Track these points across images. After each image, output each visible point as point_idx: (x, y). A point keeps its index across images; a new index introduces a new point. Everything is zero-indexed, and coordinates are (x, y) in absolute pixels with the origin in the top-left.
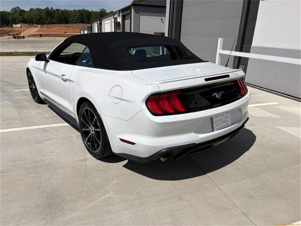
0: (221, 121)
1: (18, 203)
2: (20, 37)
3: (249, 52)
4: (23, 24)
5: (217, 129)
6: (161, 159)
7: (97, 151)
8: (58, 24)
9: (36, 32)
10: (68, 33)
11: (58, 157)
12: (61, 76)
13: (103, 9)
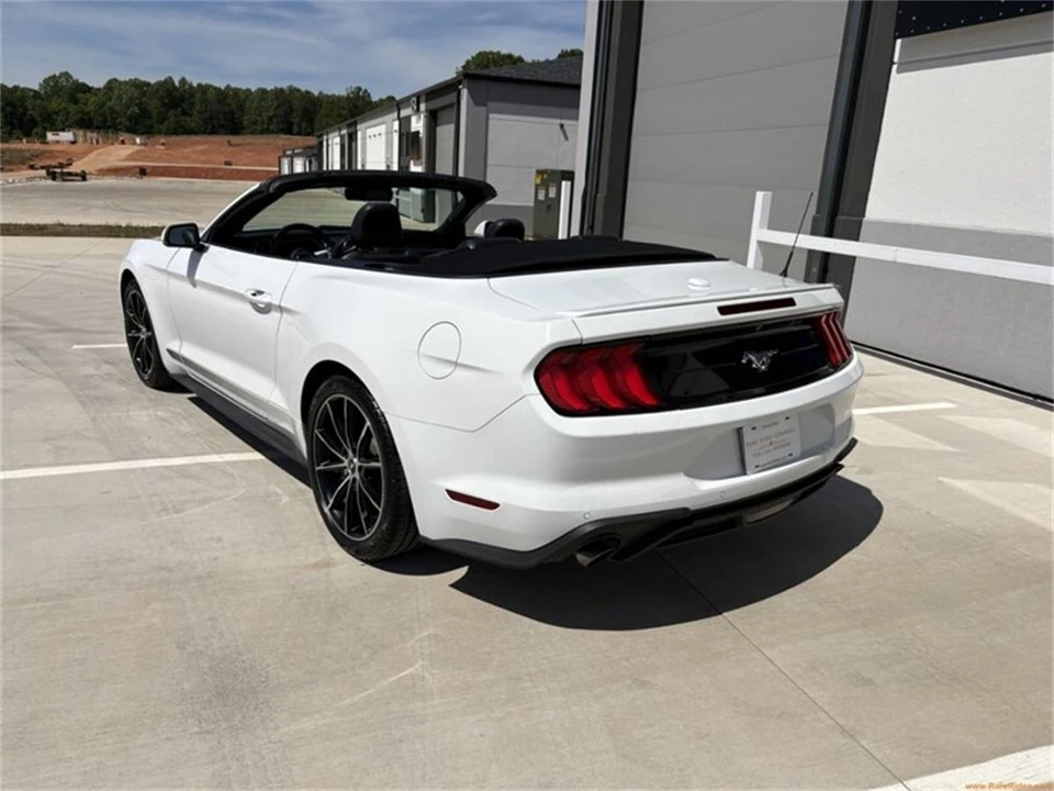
0: (768, 443)
1: (120, 686)
2: (70, 174)
3: (857, 239)
4: (81, 133)
5: (757, 466)
6: (579, 557)
7: (368, 536)
8: (204, 133)
9: (126, 160)
10: (236, 165)
11: (237, 555)
12: (249, 295)
13: (360, 89)
